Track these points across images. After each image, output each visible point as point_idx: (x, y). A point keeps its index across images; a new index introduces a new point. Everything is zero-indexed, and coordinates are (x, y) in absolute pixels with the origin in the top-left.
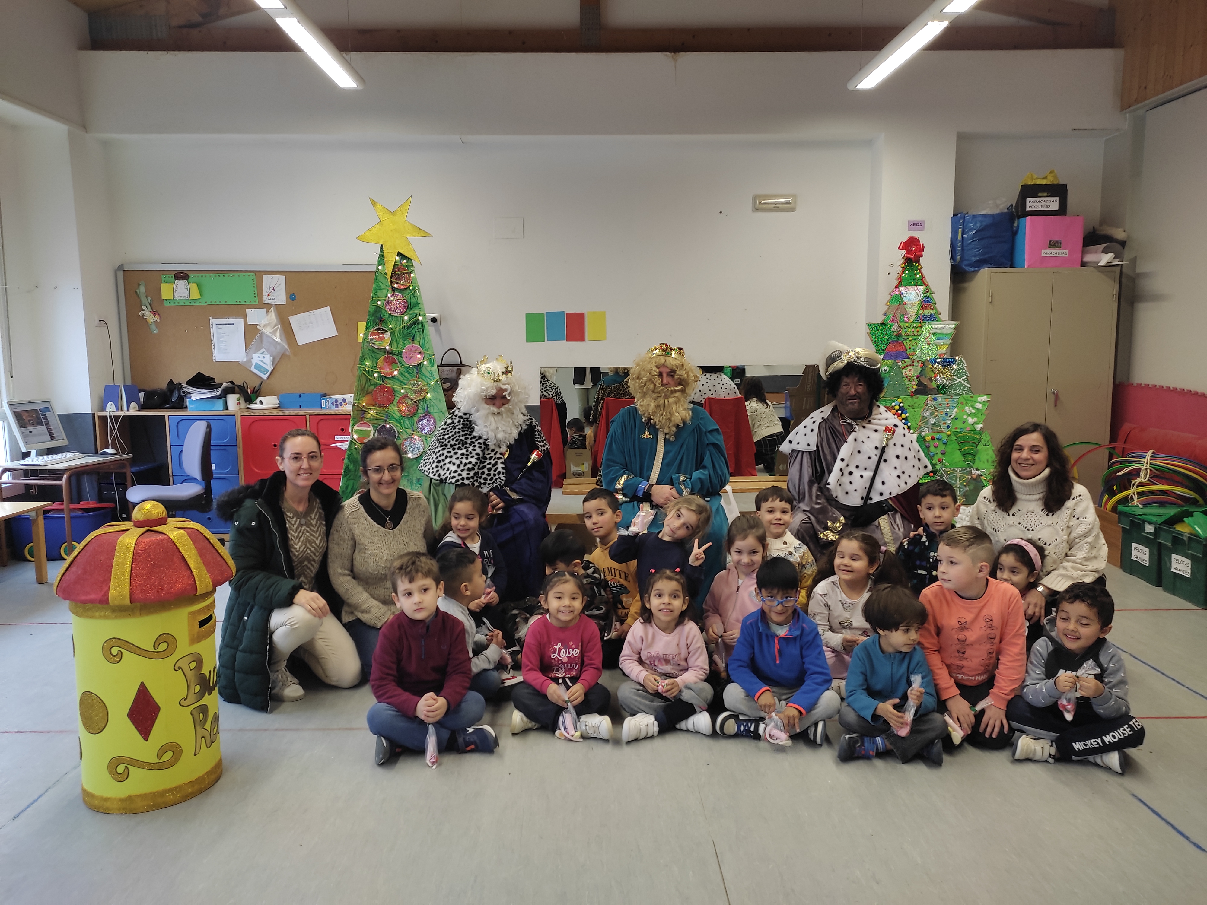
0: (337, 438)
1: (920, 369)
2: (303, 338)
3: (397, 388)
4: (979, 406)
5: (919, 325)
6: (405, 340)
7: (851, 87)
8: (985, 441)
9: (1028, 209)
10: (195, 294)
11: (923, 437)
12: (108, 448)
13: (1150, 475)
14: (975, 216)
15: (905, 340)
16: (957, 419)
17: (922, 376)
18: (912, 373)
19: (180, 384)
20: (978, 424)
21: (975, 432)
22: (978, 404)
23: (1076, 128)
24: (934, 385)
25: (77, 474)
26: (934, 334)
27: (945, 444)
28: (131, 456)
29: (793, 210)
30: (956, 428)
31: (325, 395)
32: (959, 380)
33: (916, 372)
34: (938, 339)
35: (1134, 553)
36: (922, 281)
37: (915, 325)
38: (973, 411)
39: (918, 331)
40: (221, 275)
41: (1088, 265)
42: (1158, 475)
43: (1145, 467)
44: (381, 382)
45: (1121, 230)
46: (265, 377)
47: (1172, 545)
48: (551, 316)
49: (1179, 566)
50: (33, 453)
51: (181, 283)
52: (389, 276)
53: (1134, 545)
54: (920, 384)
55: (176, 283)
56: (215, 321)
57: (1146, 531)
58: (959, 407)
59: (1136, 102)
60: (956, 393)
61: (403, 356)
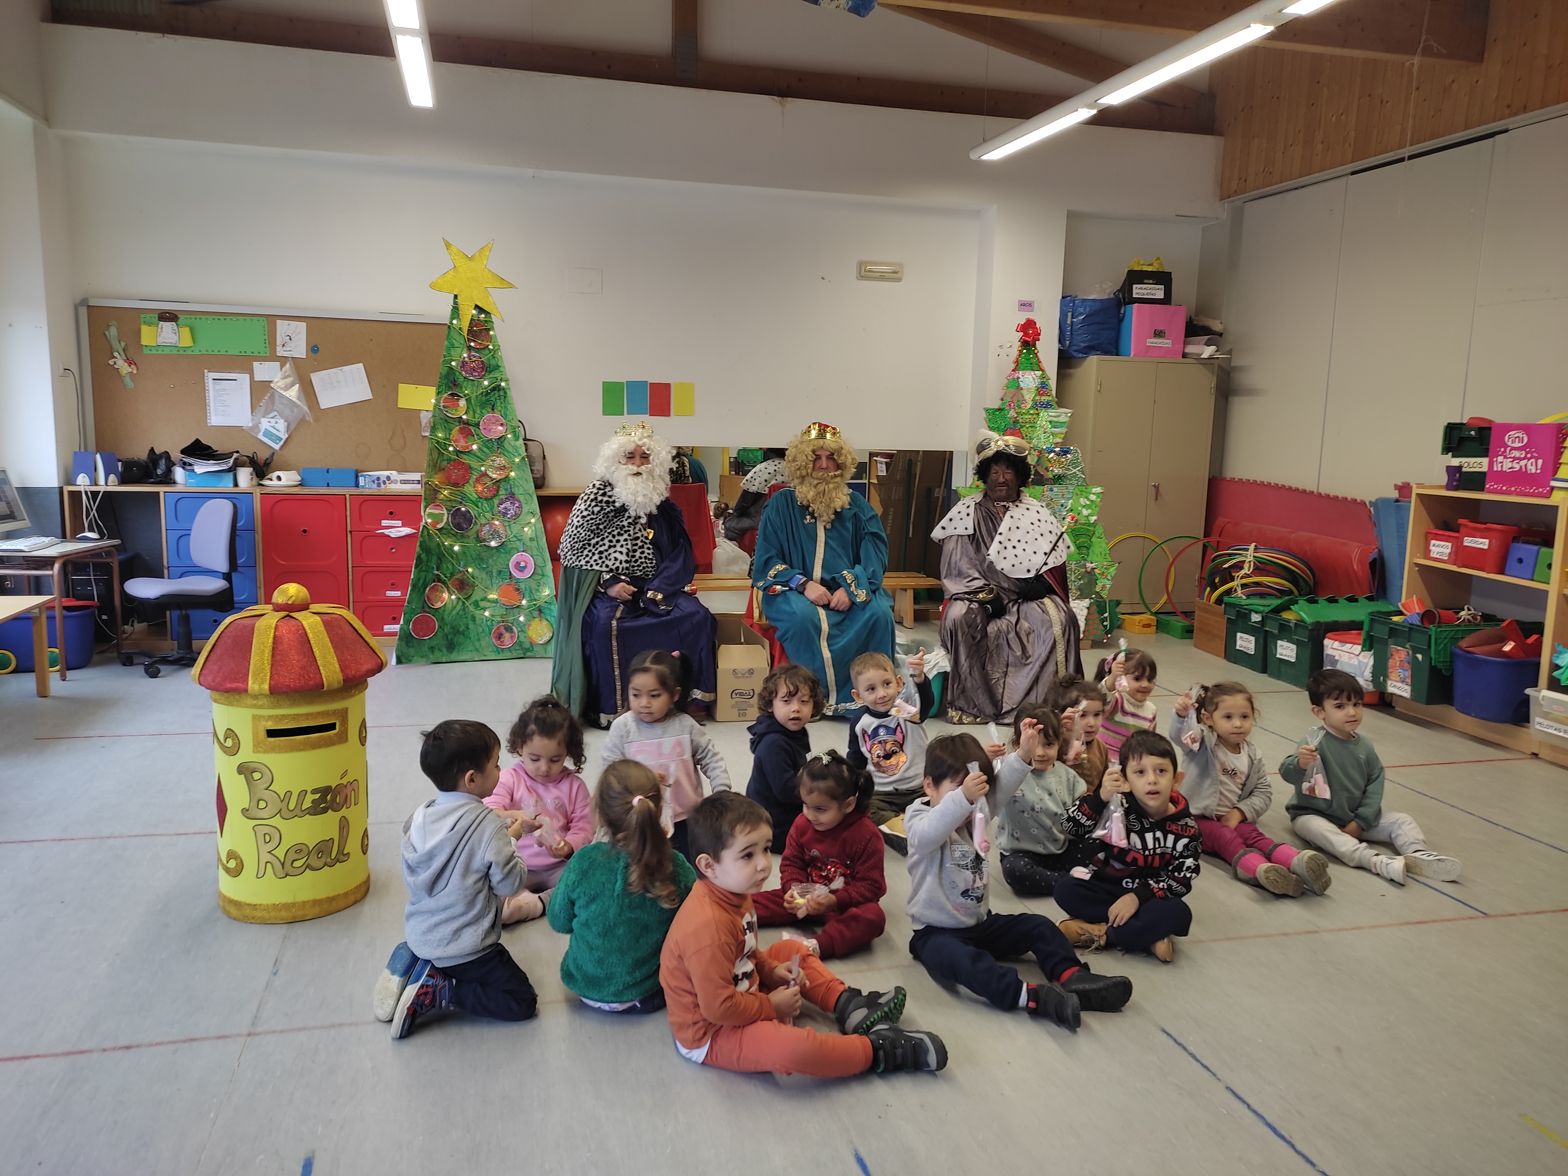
0: (385, 523)
2: (327, 400)
3: (474, 463)
4: (1093, 497)
5: (1036, 412)
6: (484, 408)
8: (1099, 533)
9: (1135, 296)
10: (186, 341)
12: (85, 531)
13: (1253, 567)
14: (1084, 300)
15: (1022, 427)
16: (1072, 510)
17: (1039, 465)
20: (1092, 516)
21: (1089, 525)
22: (1092, 495)
23: (1179, 213)
24: (1050, 475)
26: (1050, 422)
28: (114, 542)
29: (899, 280)
31: (359, 471)
32: (1074, 471)
34: (1054, 427)
35: (1239, 642)
36: (1038, 366)
37: (1031, 412)
38: (1088, 503)
39: (1034, 418)
40: (222, 318)
41: (1190, 356)
42: (1261, 568)
43: (1249, 560)
44: (456, 458)
45: (1219, 321)
47: (1279, 632)
48: (634, 386)
49: (1284, 652)
51: (167, 326)
52: (465, 333)
53: (1239, 635)
55: (160, 326)
56: (211, 376)
57: (1253, 621)
58: (1074, 498)
59: (1236, 192)
60: (1071, 484)
61: (481, 427)
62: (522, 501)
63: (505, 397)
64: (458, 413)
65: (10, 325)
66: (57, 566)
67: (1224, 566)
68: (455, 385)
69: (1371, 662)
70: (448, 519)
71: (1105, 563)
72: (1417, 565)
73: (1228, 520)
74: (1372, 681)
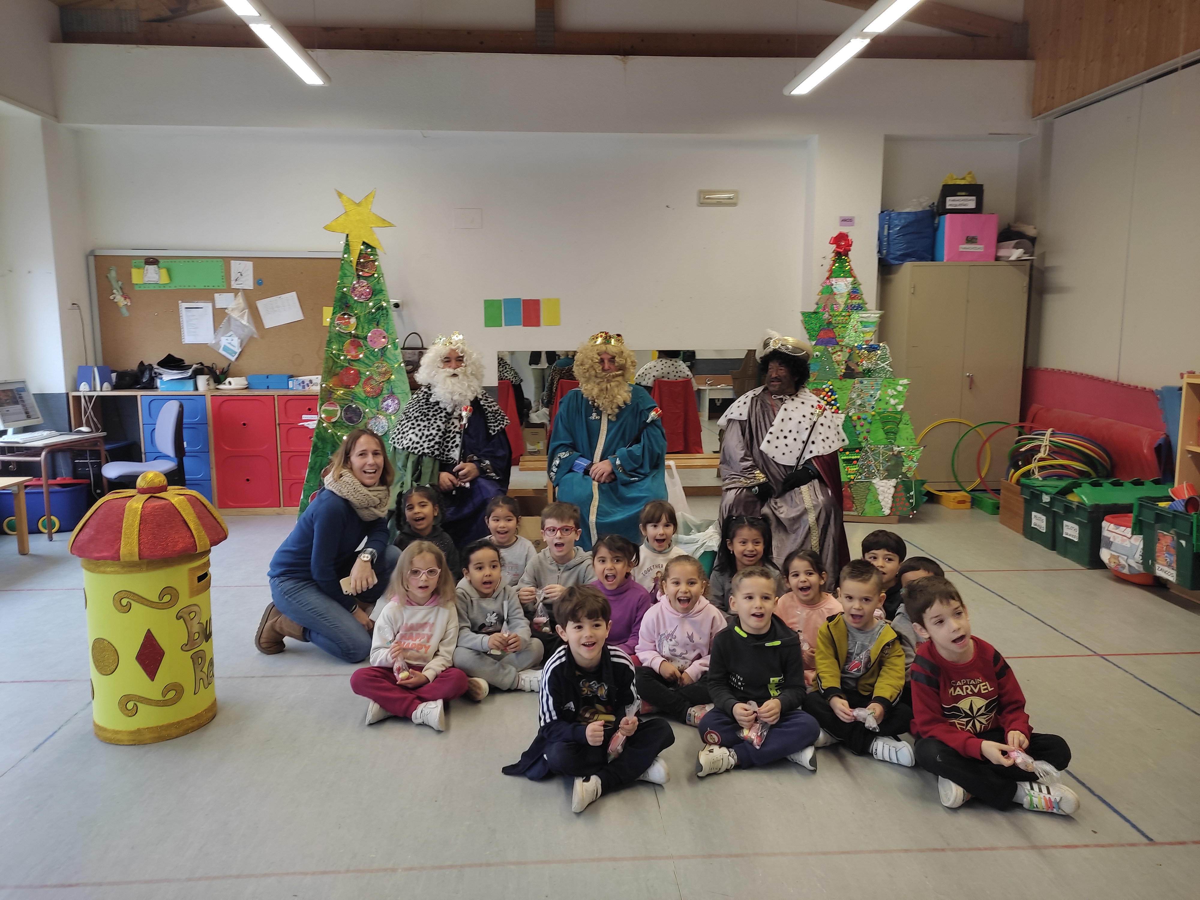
0: (305, 417)
1: (848, 355)
2: (269, 322)
3: (362, 370)
4: (900, 388)
5: (847, 313)
6: (370, 324)
7: (786, 92)
8: (905, 420)
9: (948, 207)
10: (164, 279)
11: (851, 417)
12: (81, 426)
13: (1049, 451)
14: (900, 214)
15: (835, 327)
16: (880, 400)
17: (850, 361)
18: (840, 358)
19: (150, 365)
20: (900, 405)
21: (897, 413)
23: (993, 132)
24: (860, 369)
25: (54, 450)
26: (861, 322)
27: (870, 423)
28: (105, 434)
29: (735, 204)
30: (880, 409)
31: (291, 377)
32: (883, 365)
33: (844, 357)
34: (865, 327)
35: (1034, 521)
36: (850, 273)
37: (844, 314)
38: (895, 393)
39: (847, 320)
40: (191, 260)
41: (1001, 259)
42: (1057, 451)
43: (1044, 444)
44: (347, 365)
45: (1032, 227)
46: (233, 359)
47: (1064, 513)
48: (509, 302)
49: (1069, 532)
50: (10, 431)
51: (151, 268)
52: (354, 264)
53: (1034, 514)
54: (848, 368)
55: (145, 268)
56: (183, 305)
57: (1043, 501)
58: (883, 389)
59: (1046, 110)
60: (880, 377)
61: (368, 340)
62: (400, 399)
63: (387, 315)
64: (349, 329)
65: (29, 272)
66: (43, 454)
67: (1021, 450)
68: (347, 306)
69: (1141, 546)
70: (341, 414)
71: (911, 447)
72: (1190, 452)
73: (1041, 406)
74: (1142, 564)
